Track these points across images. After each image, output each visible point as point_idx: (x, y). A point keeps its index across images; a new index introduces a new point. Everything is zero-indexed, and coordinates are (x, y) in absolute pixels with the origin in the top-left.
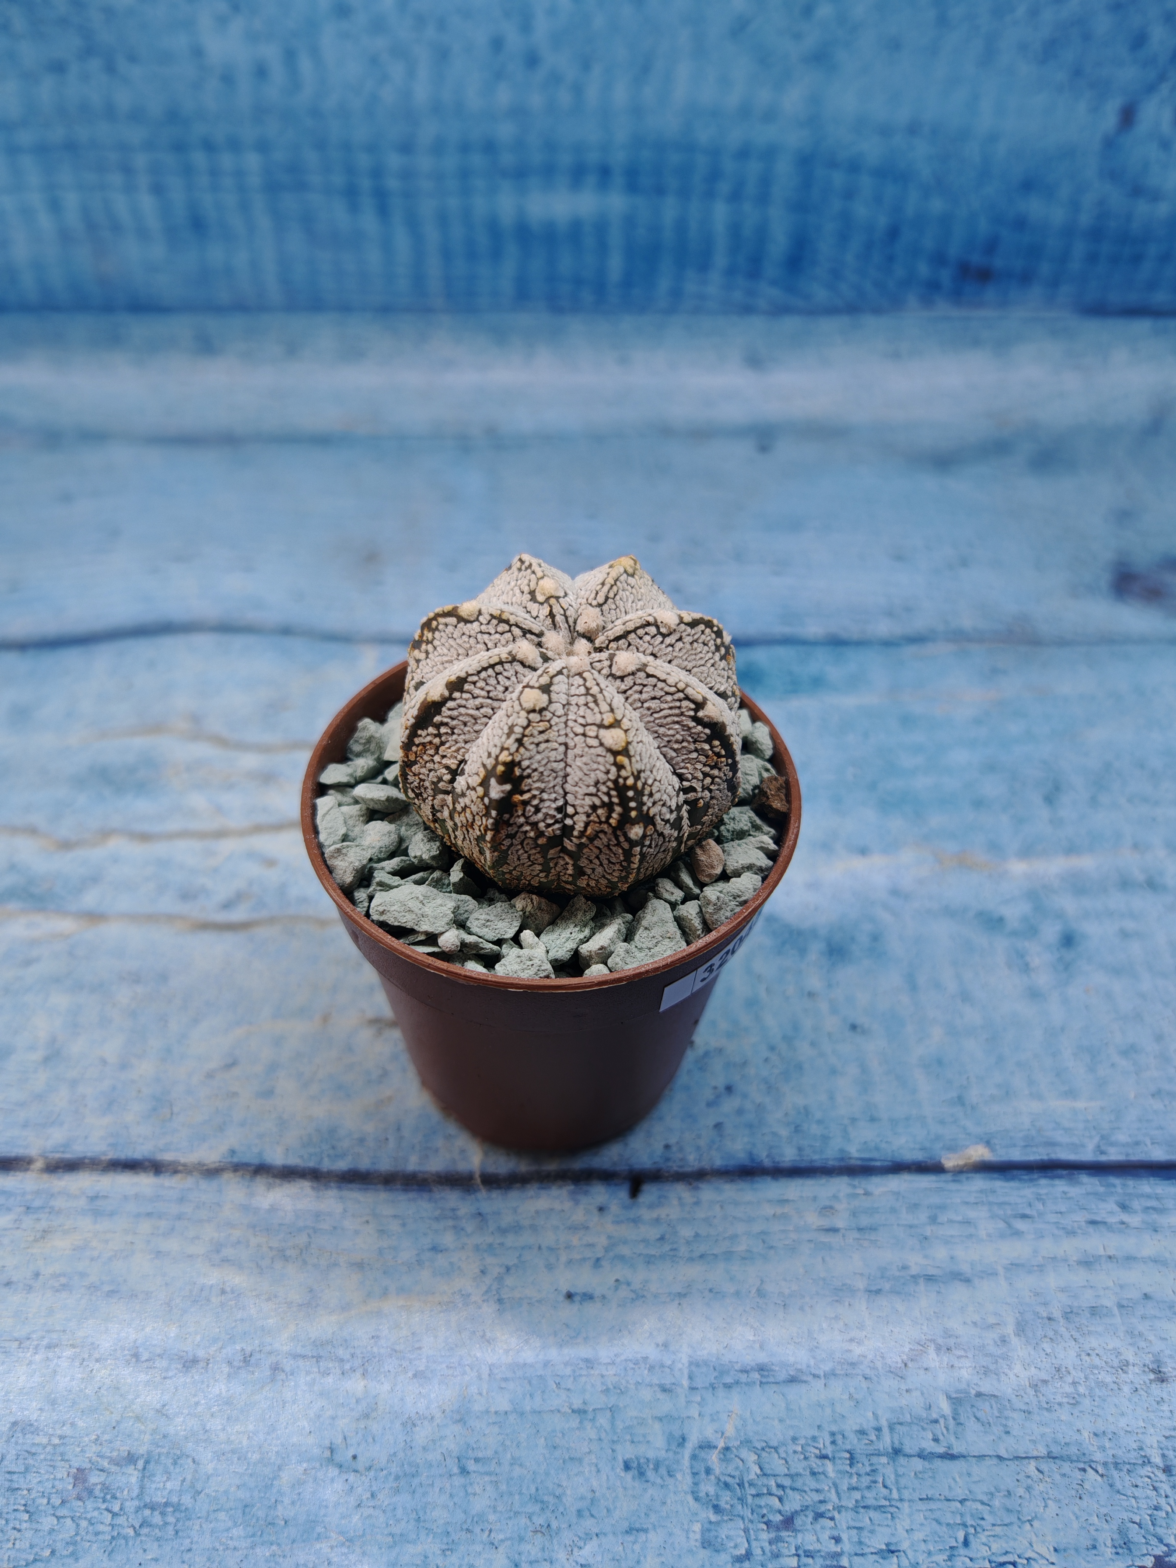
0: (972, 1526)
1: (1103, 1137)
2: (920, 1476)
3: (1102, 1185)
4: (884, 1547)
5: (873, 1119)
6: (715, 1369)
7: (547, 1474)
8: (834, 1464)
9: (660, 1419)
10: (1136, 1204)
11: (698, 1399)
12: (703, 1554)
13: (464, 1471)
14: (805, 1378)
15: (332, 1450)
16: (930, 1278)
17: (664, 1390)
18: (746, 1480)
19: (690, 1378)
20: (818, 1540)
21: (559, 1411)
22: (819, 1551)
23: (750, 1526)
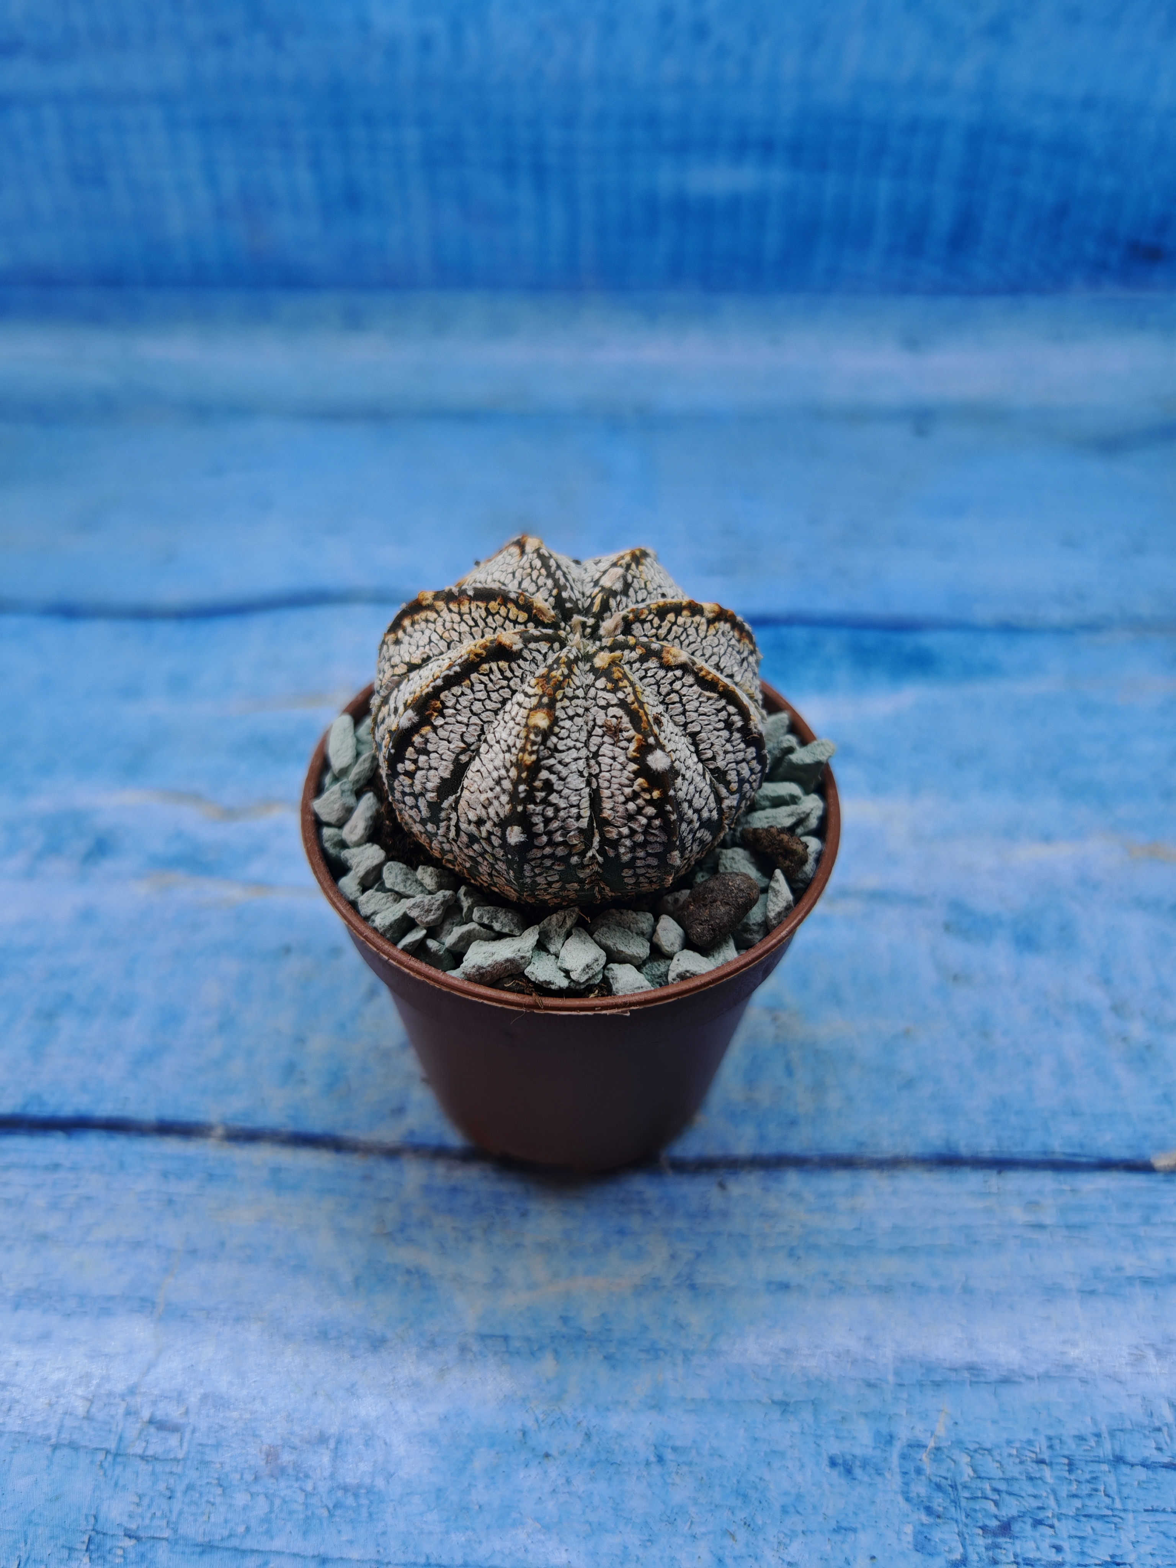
2: (1145, 1485)
4: (1109, 1559)
5: (1074, 1114)
6: (921, 1365)
7: (749, 1467)
8: (1052, 1469)
9: (866, 1415)
11: (905, 1396)
12: (917, 1557)
13: (660, 1459)
14: (1017, 1379)
15: (524, 1434)
16: (1146, 1282)
17: (870, 1385)
18: (959, 1481)
19: (897, 1373)
20: (1038, 1548)
21: (759, 1402)
22: (1039, 1560)
23: (965, 1530)
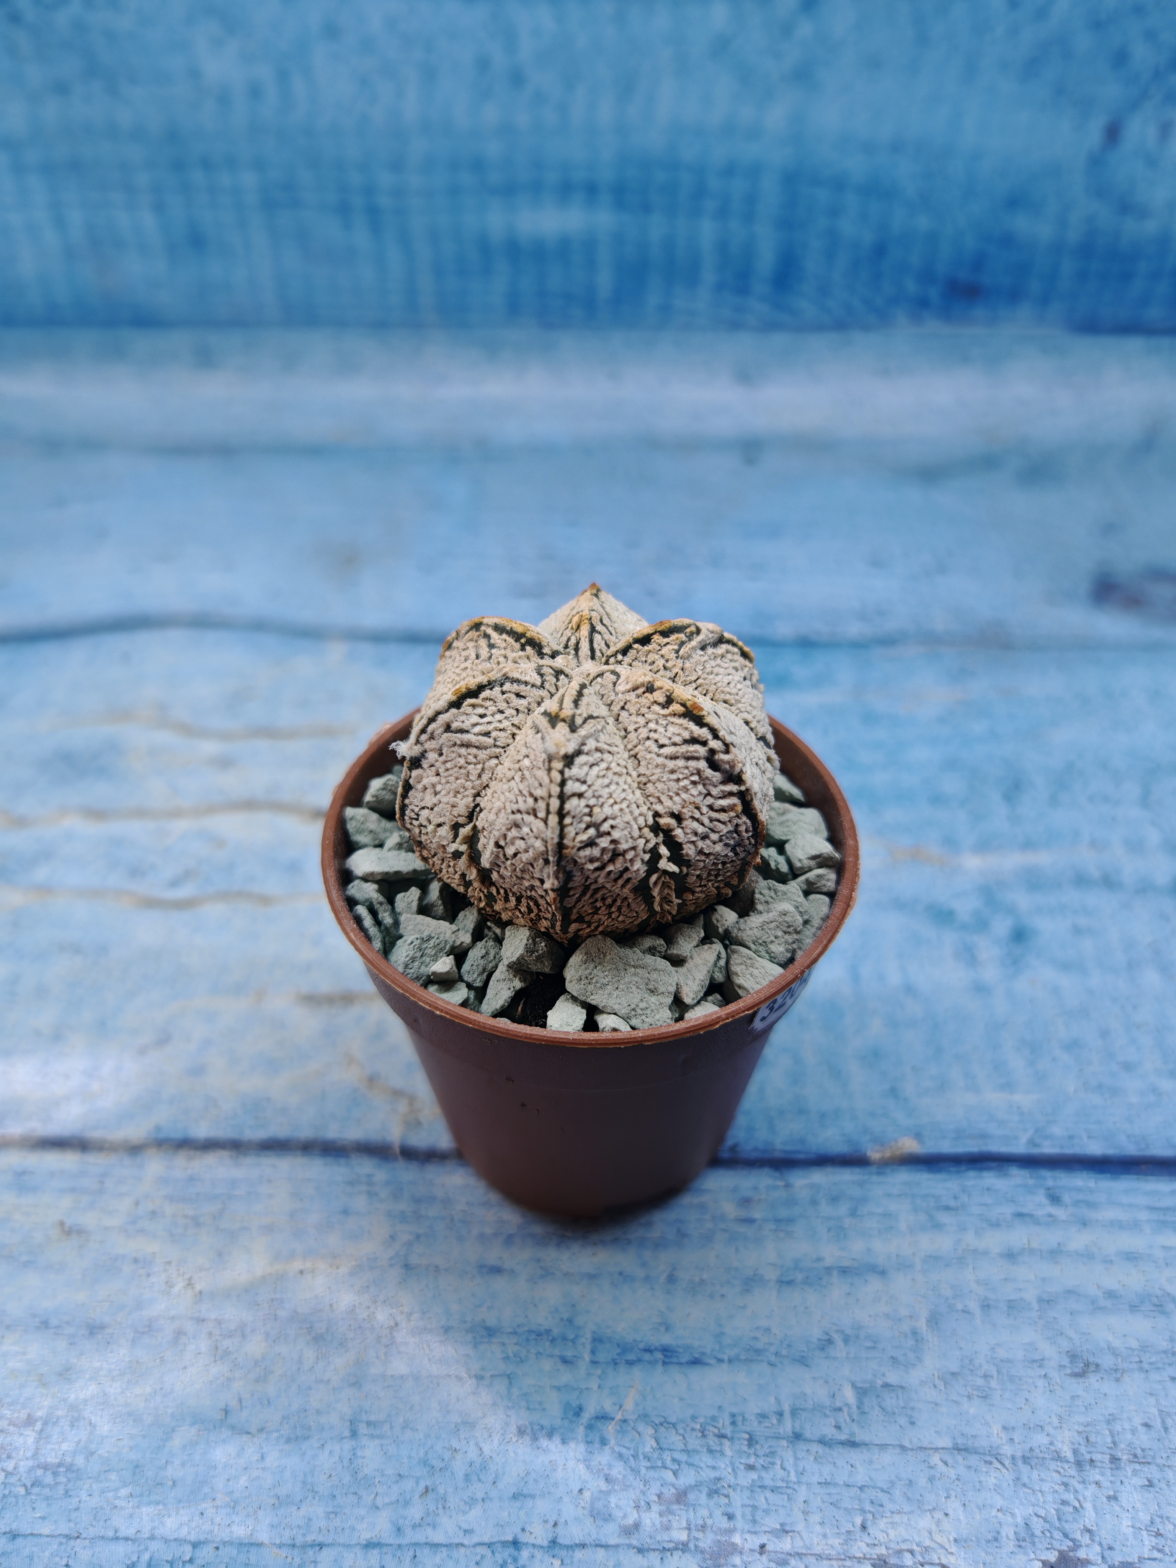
0: (870, 1512)
1: (1037, 1130)
2: (820, 1460)
3: (1031, 1177)
4: (779, 1527)
5: (801, 1112)
6: (618, 1345)
8: (732, 1443)
9: (558, 1389)
10: (1066, 1198)
11: (598, 1372)
14: (708, 1361)
16: (844, 1271)
19: (593, 1352)
20: (711, 1516)
